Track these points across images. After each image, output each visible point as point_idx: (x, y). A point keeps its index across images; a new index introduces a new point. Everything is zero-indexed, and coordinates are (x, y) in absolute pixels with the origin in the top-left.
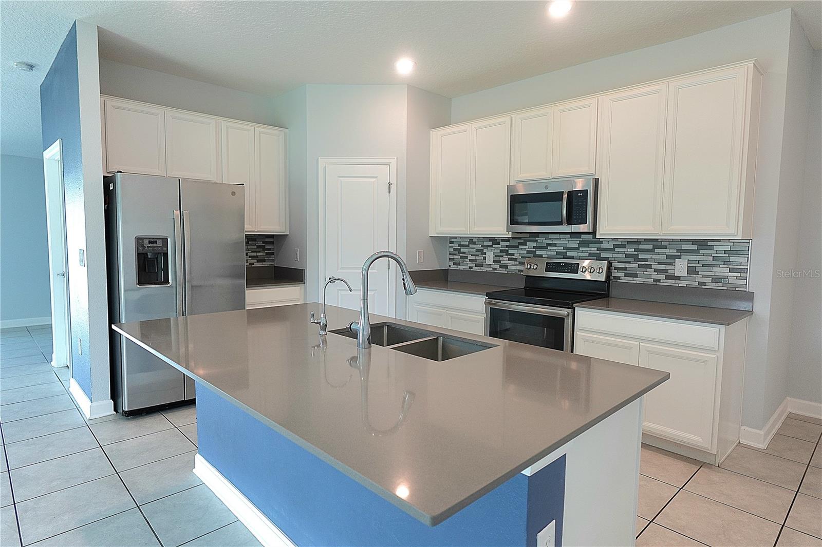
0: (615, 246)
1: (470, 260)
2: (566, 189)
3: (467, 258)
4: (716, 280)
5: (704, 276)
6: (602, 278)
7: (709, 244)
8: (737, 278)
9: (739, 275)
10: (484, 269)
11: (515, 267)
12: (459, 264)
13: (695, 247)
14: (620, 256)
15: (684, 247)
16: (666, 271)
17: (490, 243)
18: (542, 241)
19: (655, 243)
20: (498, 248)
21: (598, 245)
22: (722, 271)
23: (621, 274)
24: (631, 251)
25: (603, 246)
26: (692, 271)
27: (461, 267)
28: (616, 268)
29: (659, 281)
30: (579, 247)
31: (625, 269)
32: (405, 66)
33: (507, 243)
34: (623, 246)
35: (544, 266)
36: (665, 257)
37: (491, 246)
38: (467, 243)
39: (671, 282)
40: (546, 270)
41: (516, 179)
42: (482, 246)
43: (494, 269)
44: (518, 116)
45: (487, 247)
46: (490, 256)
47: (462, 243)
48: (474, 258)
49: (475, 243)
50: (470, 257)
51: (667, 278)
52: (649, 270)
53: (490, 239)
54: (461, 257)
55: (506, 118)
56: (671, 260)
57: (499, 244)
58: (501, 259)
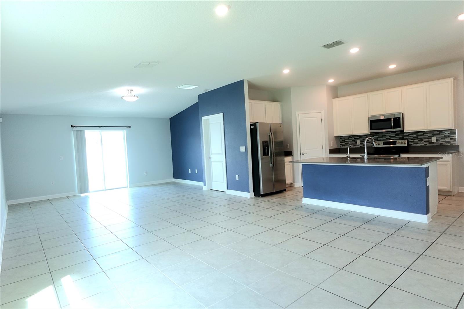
0: (409, 135)
2: (392, 117)
3: (348, 143)
4: (446, 142)
5: (442, 142)
6: (406, 145)
7: (443, 131)
8: (453, 141)
9: (454, 140)
10: (356, 147)
11: (369, 145)
12: (345, 146)
13: (438, 133)
14: (411, 137)
15: (434, 133)
16: (429, 141)
17: (358, 137)
18: (381, 135)
19: (425, 132)
20: (362, 139)
21: (403, 135)
22: (448, 139)
23: (412, 144)
24: (415, 135)
25: (404, 135)
26: (437, 140)
28: (410, 142)
29: (426, 144)
30: (395, 136)
31: (414, 142)
32: (331, 81)
34: (412, 134)
35: (383, 143)
36: (428, 137)
37: (359, 138)
38: (348, 138)
39: (431, 145)
40: (384, 144)
41: (371, 115)
42: (354, 139)
43: (360, 146)
44: (370, 94)
45: (357, 138)
46: (358, 142)
47: (346, 138)
48: (351, 143)
49: (351, 138)
50: (349, 143)
51: (429, 143)
52: (422, 141)
53: (358, 136)
54: (346, 143)
55: (366, 95)
56: (430, 137)
57: (362, 137)
58: (363, 142)
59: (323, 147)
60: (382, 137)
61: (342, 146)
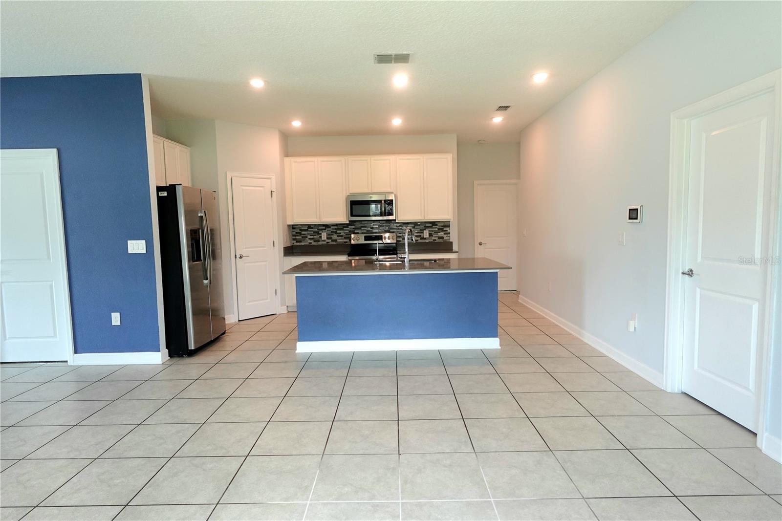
1: (309, 239)
2: (383, 199)
3: (307, 237)
4: (440, 238)
5: (435, 237)
6: (395, 241)
7: (436, 223)
8: (447, 237)
9: (447, 235)
10: (320, 243)
11: (342, 241)
12: (301, 242)
13: (431, 225)
14: (400, 230)
15: (427, 225)
16: (420, 236)
19: (416, 224)
20: (330, 230)
22: (441, 234)
23: (402, 239)
24: (405, 228)
26: (430, 235)
27: (303, 244)
29: (418, 240)
30: (380, 227)
31: (402, 236)
32: (297, 124)
33: (336, 227)
35: (364, 238)
36: (419, 230)
37: (325, 229)
38: (307, 228)
39: (423, 241)
40: (365, 240)
41: (351, 192)
42: (318, 230)
43: (327, 243)
44: (351, 159)
45: (322, 230)
46: (324, 235)
47: (303, 228)
48: (312, 237)
49: (312, 228)
50: (309, 237)
51: (421, 239)
53: (324, 225)
54: (302, 237)
55: (342, 159)
56: (422, 231)
57: (330, 228)
58: (332, 236)
59: (275, 242)
60: (359, 229)
61: (296, 242)
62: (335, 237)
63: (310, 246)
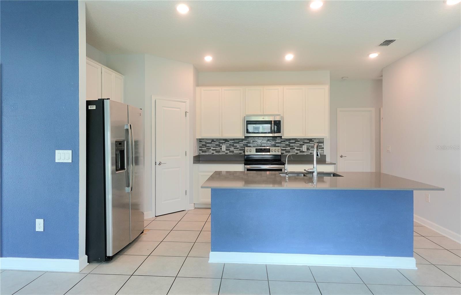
1: (212, 150)
2: (273, 120)
3: (210, 148)
5: (312, 151)
6: (280, 154)
7: (312, 140)
9: (322, 150)
10: (221, 153)
11: (238, 152)
12: (205, 152)
13: (308, 141)
14: (283, 145)
15: (305, 141)
16: (300, 150)
19: (296, 140)
20: (228, 144)
23: (284, 152)
24: (287, 143)
25: (276, 141)
26: (308, 149)
27: (207, 153)
29: (298, 153)
31: (286, 150)
32: (208, 59)
34: (284, 141)
35: (255, 150)
36: (299, 145)
37: (225, 143)
38: (210, 142)
39: (302, 154)
40: (256, 152)
41: (247, 114)
42: (219, 143)
43: (226, 153)
45: (222, 143)
46: (224, 147)
47: (207, 142)
48: (215, 148)
49: (215, 142)
50: (212, 148)
51: (300, 152)
52: (294, 150)
53: (224, 140)
54: (207, 148)
55: (241, 88)
56: (301, 145)
57: (229, 142)
58: (230, 148)
59: (187, 152)
60: (252, 143)
61: (202, 152)
62: (232, 149)
63: (212, 155)
